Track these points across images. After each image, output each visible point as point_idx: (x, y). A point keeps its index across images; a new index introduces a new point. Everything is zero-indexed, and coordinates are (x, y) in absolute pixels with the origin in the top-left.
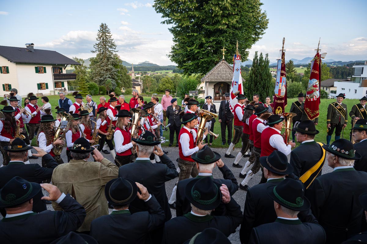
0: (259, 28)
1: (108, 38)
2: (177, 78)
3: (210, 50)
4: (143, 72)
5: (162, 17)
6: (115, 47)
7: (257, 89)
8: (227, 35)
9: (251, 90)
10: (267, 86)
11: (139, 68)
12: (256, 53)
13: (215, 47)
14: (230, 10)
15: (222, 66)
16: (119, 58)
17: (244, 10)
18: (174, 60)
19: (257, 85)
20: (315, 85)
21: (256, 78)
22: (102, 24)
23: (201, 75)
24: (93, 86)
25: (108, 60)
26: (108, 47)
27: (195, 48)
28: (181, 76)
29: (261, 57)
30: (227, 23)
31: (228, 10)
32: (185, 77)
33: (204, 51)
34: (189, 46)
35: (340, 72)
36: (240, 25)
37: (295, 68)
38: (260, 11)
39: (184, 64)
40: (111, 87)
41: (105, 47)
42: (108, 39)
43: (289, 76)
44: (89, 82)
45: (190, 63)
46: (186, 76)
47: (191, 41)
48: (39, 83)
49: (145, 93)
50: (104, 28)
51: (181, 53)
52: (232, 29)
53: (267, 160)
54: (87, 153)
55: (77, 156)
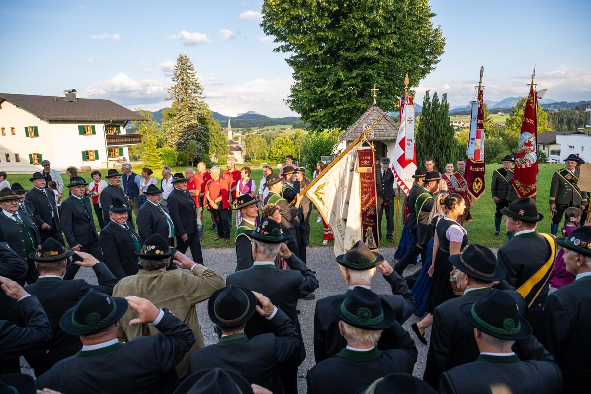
0: (431, 53)
1: (190, 77)
2: (299, 136)
3: (353, 90)
4: (245, 129)
5: (275, 41)
6: (201, 91)
7: (431, 151)
8: (379, 66)
9: (421, 153)
10: (447, 146)
11: (240, 122)
12: (427, 92)
14: (382, 27)
15: (374, 116)
16: (207, 108)
17: (405, 25)
18: (295, 108)
19: (430, 144)
20: (527, 142)
21: (428, 132)
22: (181, 55)
23: (339, 131)
24: (167, 152)
25: (190, 111)
26: (190, 91)
27: (329, 88)
28: (304, 133)
29: (436, 99)
30: (379, 47)
31: (380, 27)
32: (314, 134)
33: (343, 92)
34: (318, 86)
35: (565, 120)
36: (400, 50)
37: (490, 116)
38: (431, 26)
39: (311, 114)
40: (195, 154)
41: (186, 91)
42: (189, 78)
44: (161, 147)
45: (321, 112)
46: (315, 132)
47: (322, 78)
48: (84, 151)
49: (249, 161)
50: (184, 62)
51: (306, 97)
52: (387, 56)
53: (463, 261)
54: (166, 260)
55: (150, 265)
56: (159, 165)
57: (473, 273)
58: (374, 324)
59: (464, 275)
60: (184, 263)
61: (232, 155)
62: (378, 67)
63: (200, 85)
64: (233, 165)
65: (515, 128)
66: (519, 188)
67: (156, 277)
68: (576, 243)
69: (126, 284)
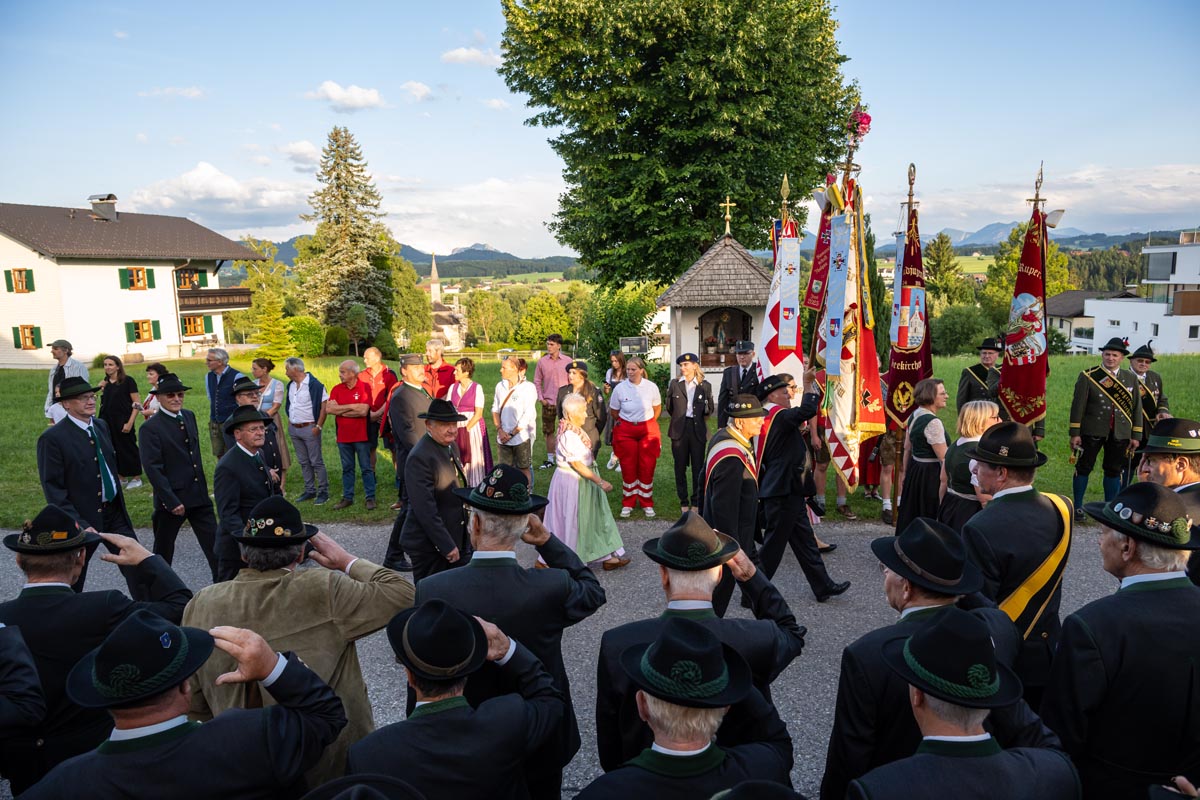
0: (840, 134)
1: (355, 173)
2: (577, 297)
3: (685, 205)
4: (466, 280)
5: (528, 104)
6: (376, 203)
8: (736, 157)
11: (456, 265)
13: (698, 194)
14: (743, 80)
15: (725, 257)
16: (390, 236)
17: (788, 78)
18: (567, 239)
20: (1028, 313)
22: (335, 129)
23: (657, 286)
24: (305, 326)
25: (354, 241)
26: (354, 201)
27: (636, 199)
28: (591, 289)
30: (736, 119)
31: (738, 80)
32: (606, 293)
33: (664, 209)
34: (617, 196)
35: (1103, 269)
36: (778, 126)
37: (956, 259)
38: (839, 81)
39: (602, 253)
40: (363, 331)
41: (346, 201)
42: (353, 176)
43: (939, 285)
44: (292, 315)
45: (621, 248)
46: (608, 289)
47: (623, 179)
48: (130, 321)
49: (474, 346)
50: (341, 142)
51: (591, 217)
52: (753, 138)
53: (900, 552)
54: (295, 547)
55: (262, 557)
56: (287, 352)
57: (921, 576)
58: (706, 695)
59: (902, 581)
60: (331, 557)
61: (440, 334)
62: (733, 158)
63: (374, 189)
64: (439, 353)
65: (1005, 283)
66: (1012, 403)
67: (277, 583)
68: (1124, 515)
69: (213, 599)
